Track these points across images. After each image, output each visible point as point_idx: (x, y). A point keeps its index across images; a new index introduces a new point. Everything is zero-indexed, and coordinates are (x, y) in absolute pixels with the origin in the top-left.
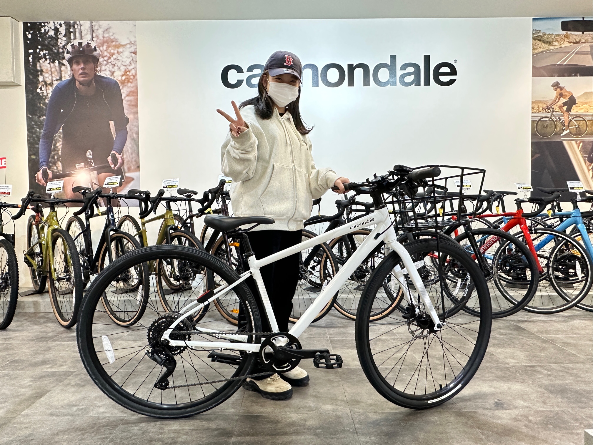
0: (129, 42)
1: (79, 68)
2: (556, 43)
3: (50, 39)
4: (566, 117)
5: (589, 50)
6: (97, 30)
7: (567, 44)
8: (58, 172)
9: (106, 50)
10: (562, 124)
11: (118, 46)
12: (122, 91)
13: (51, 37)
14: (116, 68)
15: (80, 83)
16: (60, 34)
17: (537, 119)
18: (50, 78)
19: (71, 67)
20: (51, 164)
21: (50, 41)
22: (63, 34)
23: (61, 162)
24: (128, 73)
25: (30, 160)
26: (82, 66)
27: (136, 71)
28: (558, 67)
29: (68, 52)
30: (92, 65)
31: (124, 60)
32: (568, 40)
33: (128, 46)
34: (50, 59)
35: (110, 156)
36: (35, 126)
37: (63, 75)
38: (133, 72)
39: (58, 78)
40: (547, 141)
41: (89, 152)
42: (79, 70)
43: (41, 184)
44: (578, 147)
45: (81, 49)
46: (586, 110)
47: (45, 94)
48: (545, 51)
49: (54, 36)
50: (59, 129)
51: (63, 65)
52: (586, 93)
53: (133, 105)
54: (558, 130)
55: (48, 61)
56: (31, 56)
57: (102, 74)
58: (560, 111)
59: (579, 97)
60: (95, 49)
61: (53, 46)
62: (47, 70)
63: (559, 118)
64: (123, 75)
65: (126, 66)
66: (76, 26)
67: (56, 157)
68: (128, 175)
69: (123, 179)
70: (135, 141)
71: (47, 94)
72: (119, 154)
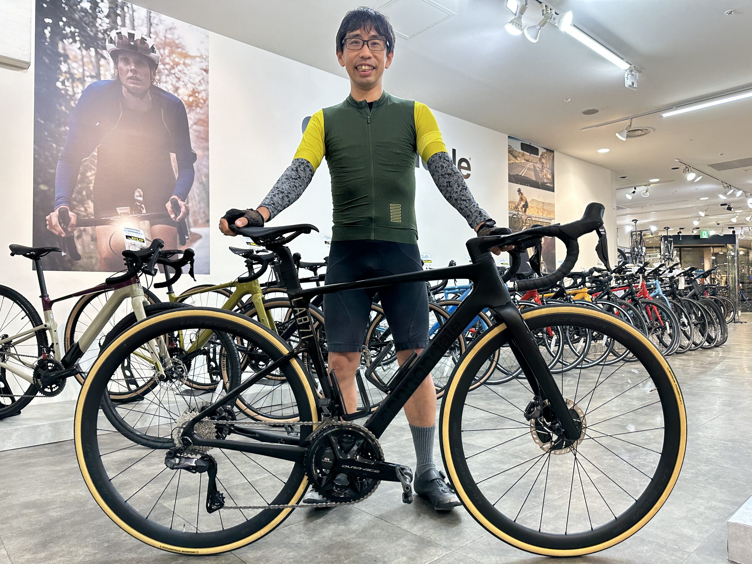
0: (199, 55)
1: (127, 68)
2: (519, 159)
3: (83, 14)
4: (524, 217)
6: (157, 25)
7: (524, 161)
8: (88, 214)
9: (169, 56)
10: (522, 221)
12: (188, 116)
13: (84, 10)
14: (181, 83)
15: (129, 90)
16: (99, 12)
17: (511, 215)
18: (81, 70)
19: (116, 63)
20: (75, 203)
22: (106, 14)
23: (92, 201)
24: (197, 95)
26: (133, 67)
27: (208, 95)
28: (520, 177)
29: (111, 41)
30: (147, 70)
31: (192, 75)
32: (524, 158)
33: (198, 59)
34: (81, 42)
35: (170, 202)
36: (49, 139)
37: (102, 72)
38: (203, 94)
39: (93, 74)
41: (139, 192)
42: (128, 72)
43: (57, 233)
45: (132, 43)
46: (532, 213)
47: (70, 92)
49: (90, 11)
50: (93, 150)
51: (104, 58)
52: (532, 200)
53: (203, 138)
55: (78, 45)
56: (49, 28)
57: (162, 86)
58: (521, 211)
60: (153, 49)
61: (88, 25)
62: (75, 57)
64: (190, 96)
65: (194, 84)
66: (126, 9)
67: (84, 193)
68: (193, 230)
69: (187, 235)
70: (204, 185)
71: (74, 93)
72: (182, 201)
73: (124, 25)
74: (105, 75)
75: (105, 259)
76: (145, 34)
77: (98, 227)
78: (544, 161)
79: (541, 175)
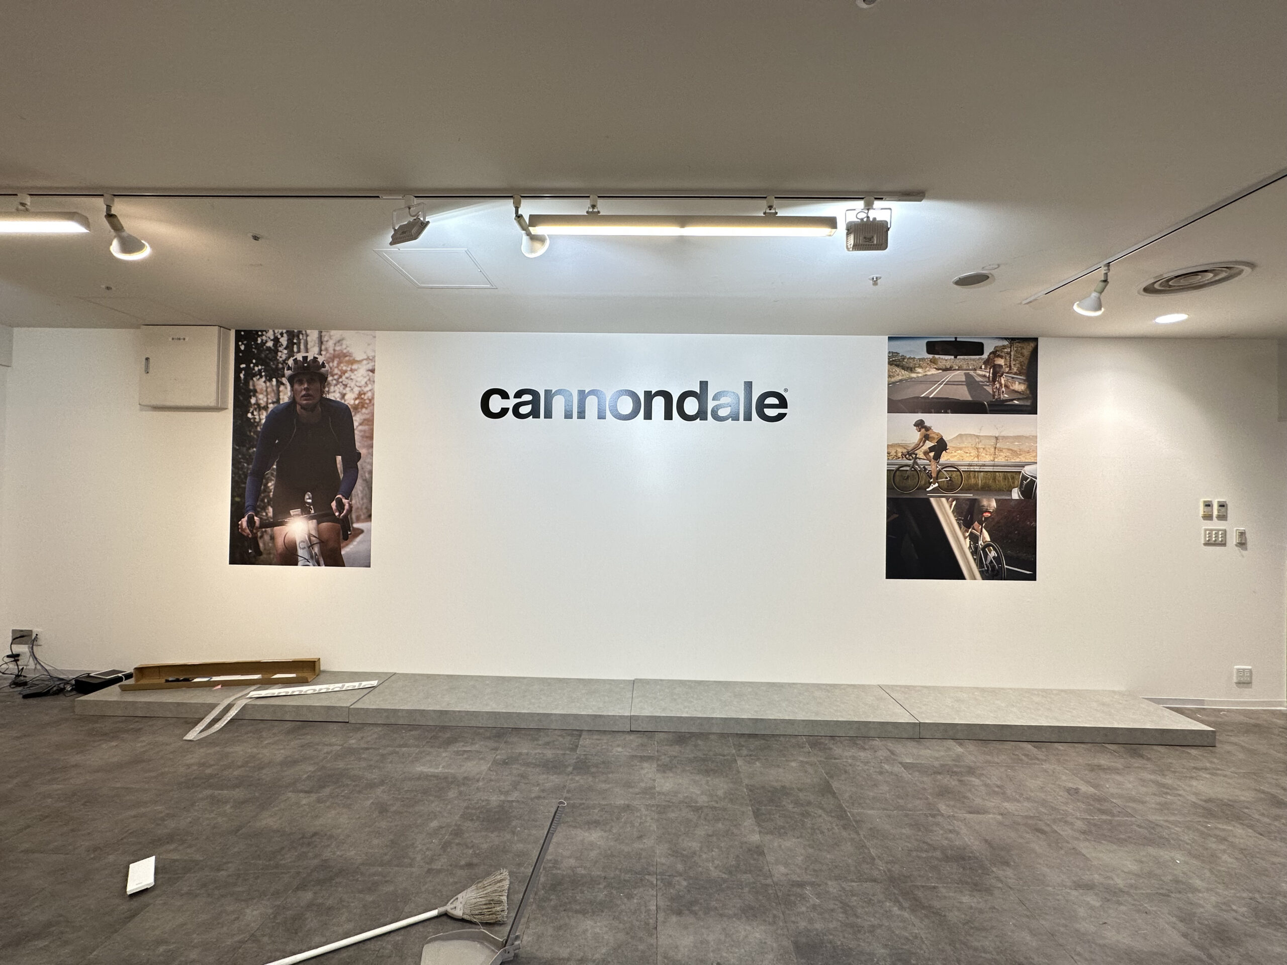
0: (366, 357)
1: (301, 388)
2: (919, 370)
3: (267, 352)
4: (933, 467)
5: (964, 380)
6: (327, 341)
7: (934, 371)
8: (267, 519)
9: (337, 367)
10: (928, 475)
11: (354, 362)
12: (354, 418)
13: (269, 349)
14: (348, 389)
15: (303, 407)
16: (280, 346)
17: (894, 468)
18: (265, 399)
19: (292, 386)
20: (259, 509)
21: (268, 354)
22: (285, 346)
23: (272, 507)
24: (363, 396)
25: (233, 503)
26: (306, 386)
27: (373, 394)
28: (923, 400)
29: (289, 368)
30: (318, 385)
31: (359, 379)
32: (935, 366)
33: (365, 362)
34: (266, 376)
35: (335, 501)
36: (242, 460)
37: (281, 397)
38: (369, 394)
39: (275, 400)
40: (908, 496)
41: (309, 495)
42: (302, 391)
43: (245, 534)
44: (951, 507)
45: (306, 365)
46: (961, 458)
47: (257, 420)
48: (905, 380)
49: (273, 348)
50: (273, 465)
51: (283, 384)
52: (960, 436)
53: (367, 437)
54: (923, 482)
55: (264, 379)
56: (243, 372)
57: (331, 396)
58: (925, 458)
59: (951, 440)
60: (323, 365)
61: (271, 360)
62: (262, 390)
63: (924, 467)
64: (356, 399)
65: (360, 387)
66: (301, 337)
67: (266, 501)
68: (356, 525)
69: (350, 531)
70: (367, 482)
71: (260, 420)
72: (346, 499)
73: (299, 351)
74: (283, 399)
75: (281, 554)
76: (317, 353)
77: (275, 528)
78: (1000, 362)
79: (989, 389)
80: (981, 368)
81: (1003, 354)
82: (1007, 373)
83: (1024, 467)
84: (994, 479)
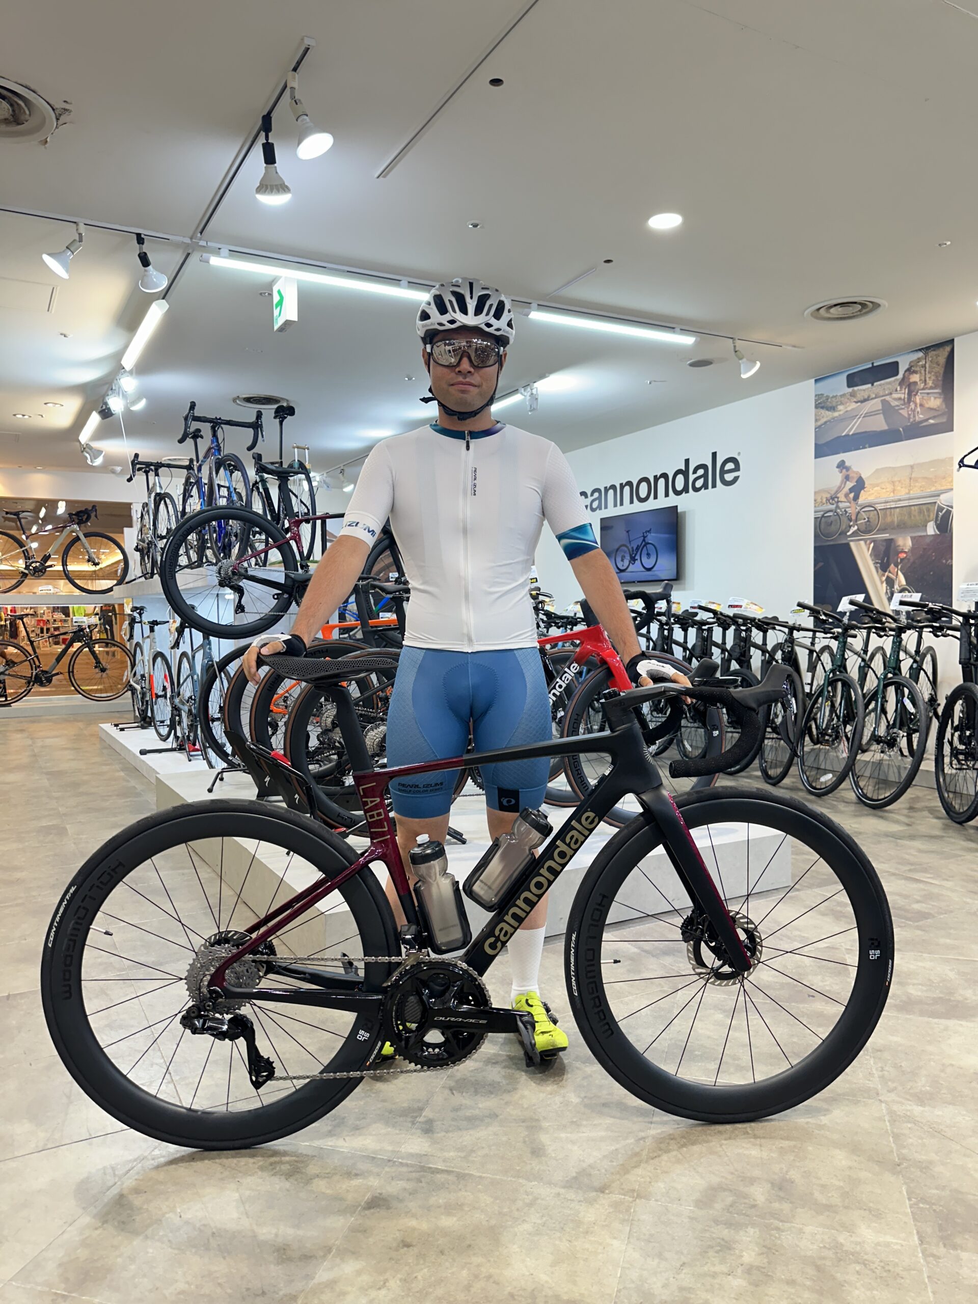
2: (841, 407)
4: (853, 509)
5: (880, 407)
7: (854, 405)
10: (849, 519)
17: (819, 515)
28: (845, 439)
32: (855, 400)
40: (832, 543)
44: (868, 549)
48: (830, 421)
58: (845, 500)
78: (915, 378)
79: (904, 413)
80: (896, 390)
81: (918, 369)
82: (923, 389)
83: (939, 496)
84: (910, 514)
